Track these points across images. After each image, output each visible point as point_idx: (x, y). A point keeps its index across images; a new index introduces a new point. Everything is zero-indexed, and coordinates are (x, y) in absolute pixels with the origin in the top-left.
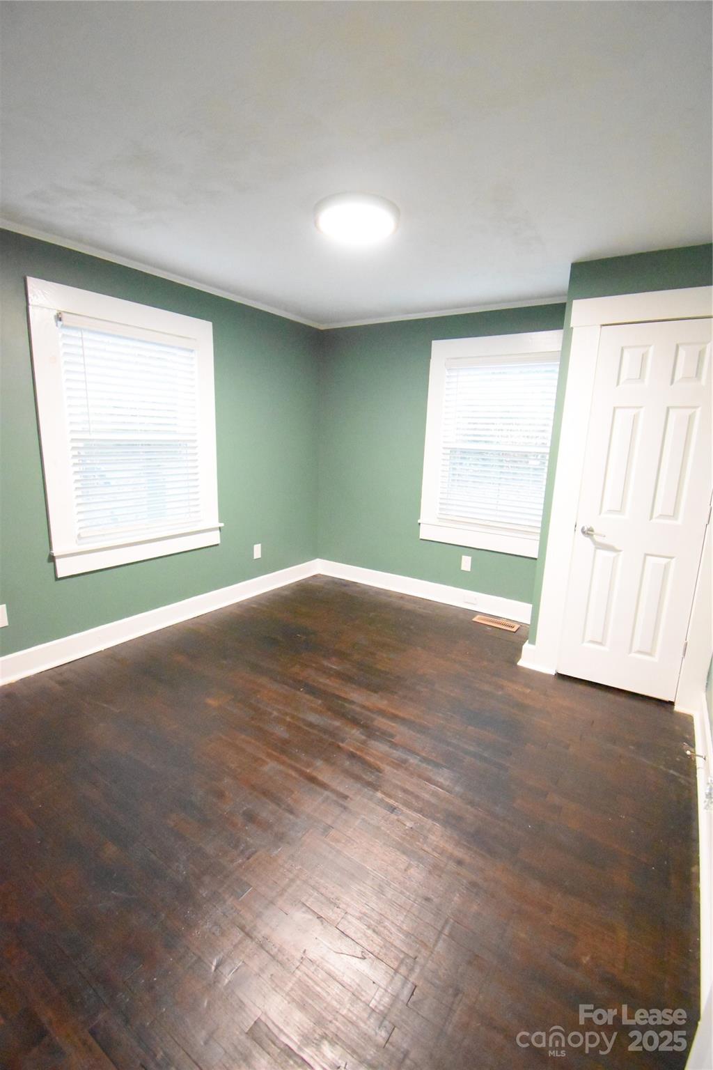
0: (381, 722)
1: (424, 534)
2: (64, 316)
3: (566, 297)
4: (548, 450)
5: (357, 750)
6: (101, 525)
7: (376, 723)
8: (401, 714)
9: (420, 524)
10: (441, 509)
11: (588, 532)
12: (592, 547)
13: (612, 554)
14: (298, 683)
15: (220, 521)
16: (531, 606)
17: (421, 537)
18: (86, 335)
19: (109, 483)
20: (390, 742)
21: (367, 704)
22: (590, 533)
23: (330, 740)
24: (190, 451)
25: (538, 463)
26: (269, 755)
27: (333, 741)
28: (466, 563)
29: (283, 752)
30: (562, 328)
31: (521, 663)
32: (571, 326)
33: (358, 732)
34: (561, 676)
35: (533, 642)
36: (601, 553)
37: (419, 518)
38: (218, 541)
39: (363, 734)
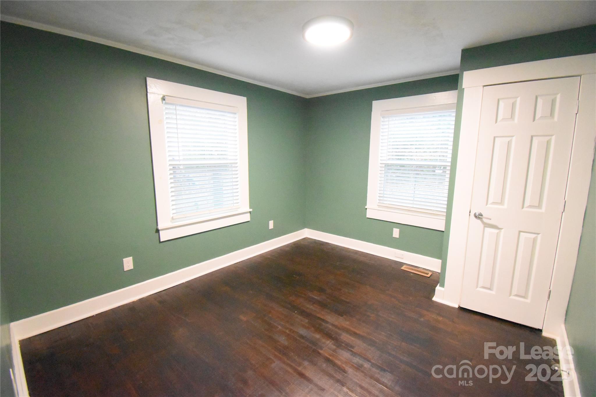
0: (345, 337)
1: (370, 214)
2: (166, 98)
3: (459, 71)
4: (449, 164)
5: (330, 355)
6: (184, 211)
7: (342, 337)
8: (358, 332)
9: (366, 209)
10: (379, 200)
11: (479, 216)
12: (482, 226)
13: (495, 231)
14: (294, 307)
15: (250, 208)
16: (441, 261)
17: (367, 217)
18: (178, 108)
19: (194, 183)
20: (352, 351)
21: (336, 323)
22: (480, 217)
23: (314, 347)
24: (234, 169)
25: (441, 171)
26: (276, 356)
27: (315, 348)
28: (396, 233)
29: (284, 354)
30: (457, 89)
31: (434, 299)
32: (463, 88)
33: (331, 343)
34: (462, 309)
35: (443, 285)
36: (488, 230)
37: (366, 205)
38: (249, 220)
39: (334, 345)
